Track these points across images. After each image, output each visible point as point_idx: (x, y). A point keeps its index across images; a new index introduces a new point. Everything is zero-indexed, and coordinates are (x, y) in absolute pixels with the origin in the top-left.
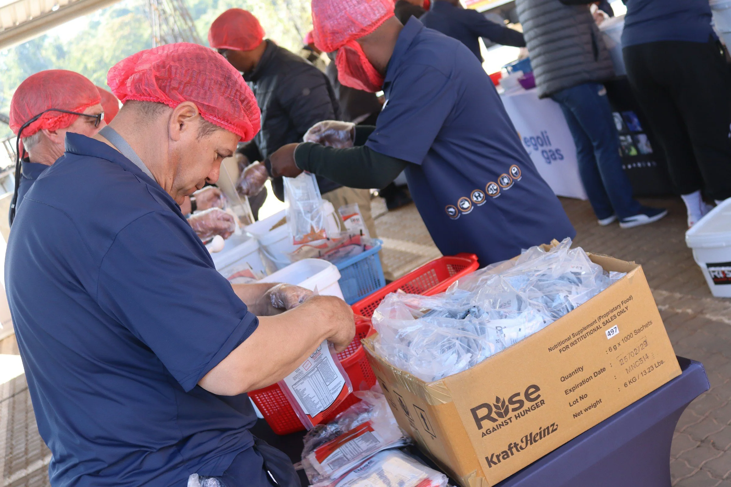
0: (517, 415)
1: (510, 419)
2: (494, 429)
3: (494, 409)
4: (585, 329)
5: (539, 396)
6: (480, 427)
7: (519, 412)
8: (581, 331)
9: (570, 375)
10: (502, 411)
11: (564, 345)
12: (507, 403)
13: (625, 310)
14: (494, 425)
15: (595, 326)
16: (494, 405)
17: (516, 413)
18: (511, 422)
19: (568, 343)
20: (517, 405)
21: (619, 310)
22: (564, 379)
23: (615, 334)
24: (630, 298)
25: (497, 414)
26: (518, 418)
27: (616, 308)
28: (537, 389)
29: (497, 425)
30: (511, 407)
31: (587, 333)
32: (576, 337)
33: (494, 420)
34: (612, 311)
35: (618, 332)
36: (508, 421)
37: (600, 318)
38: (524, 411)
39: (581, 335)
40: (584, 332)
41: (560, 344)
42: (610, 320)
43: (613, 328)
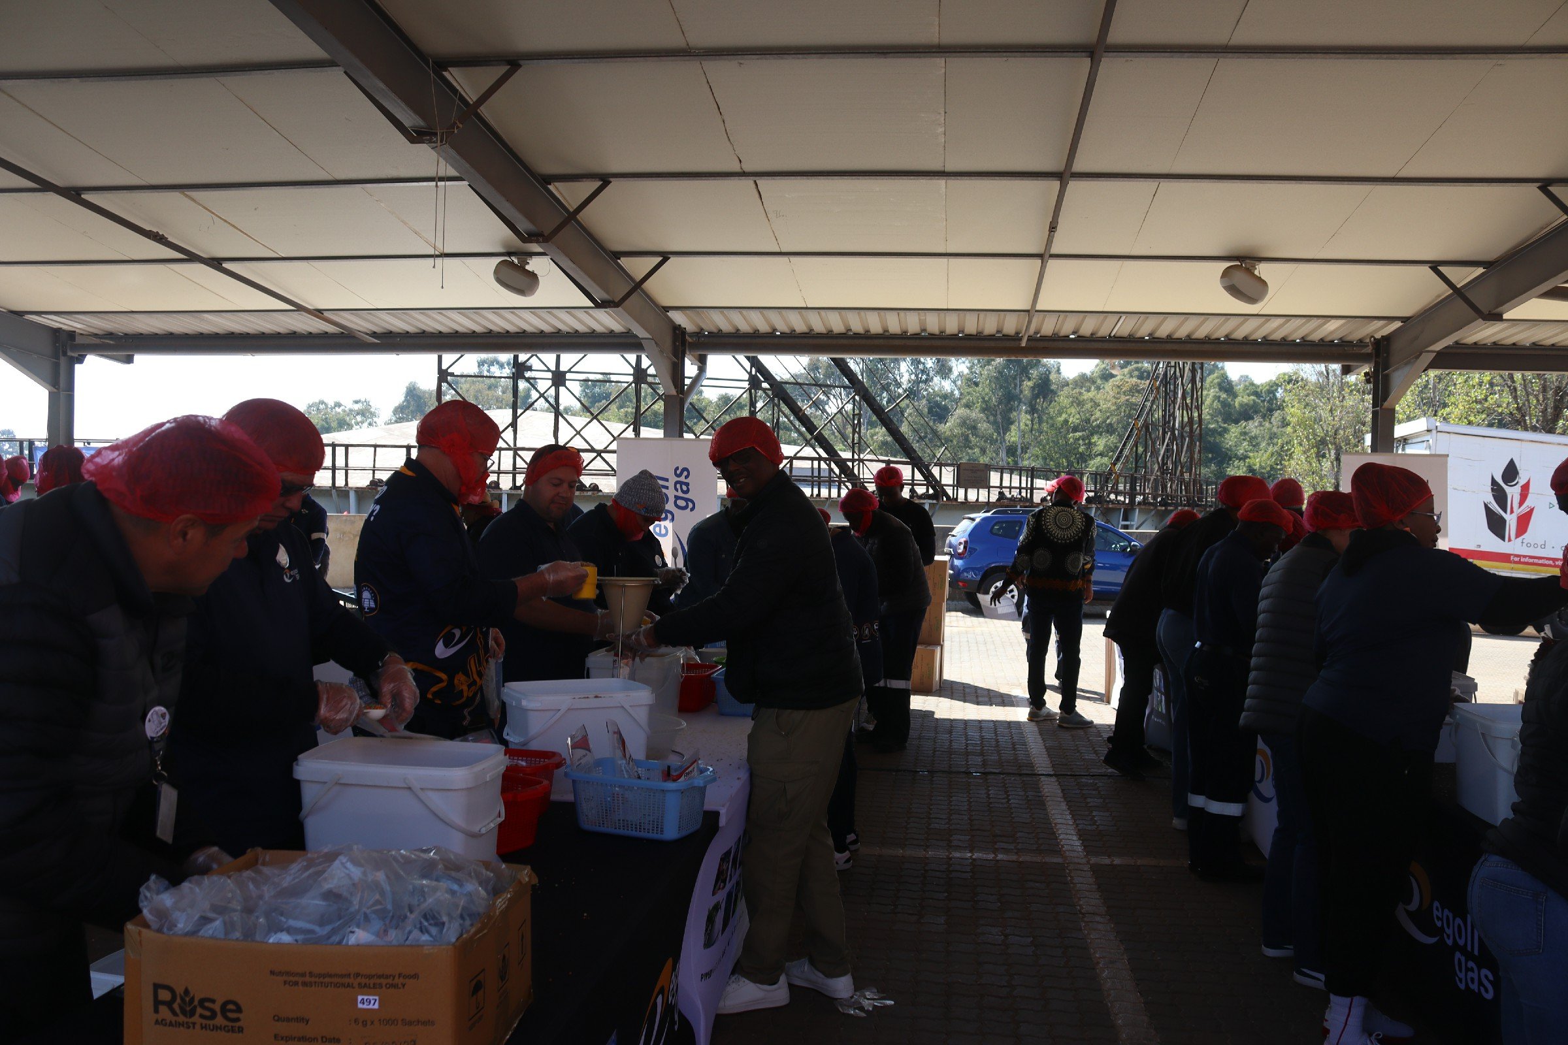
0: (204, 1025)
1: (194, 1024)
2: (171, 1024)
3: (178, 1000)
4: (330, 976)
5: (238, 1020)
6: (156, 1011)
7: (208, 1022)
8: (324, 976)
9: (288, 1020)
10: (188, 1009)
11: (294, 979)
12: (196, 1003)
13: (400, 986)
14: (174, 1019)
15: (346, 980)
16: (180, 995)
17: (204, 1022)
18: (194, 1028)
19: (300, 980)
20: (208, 1013)
21: (390, 981)
22: (277, 1019)
23: (371, 1006)
24: (415, 976)
25: (181, 1008)
26: (204, 1030)
27: (387, 977)
28: (239, 1010)
29: (176, 1021)
30: (199, 1011)
31: (331, 983)
32: (313, 979)
33: (174, 1013)
34: (380, 977)
35: (376, 1006)
36: (191, 1025)
37: (357, 975)
38: (213, 1026)
39: (321, 980)
40: (327, 980)
41: (288, 973)
42: (372, 986)
43: (371, 998)
